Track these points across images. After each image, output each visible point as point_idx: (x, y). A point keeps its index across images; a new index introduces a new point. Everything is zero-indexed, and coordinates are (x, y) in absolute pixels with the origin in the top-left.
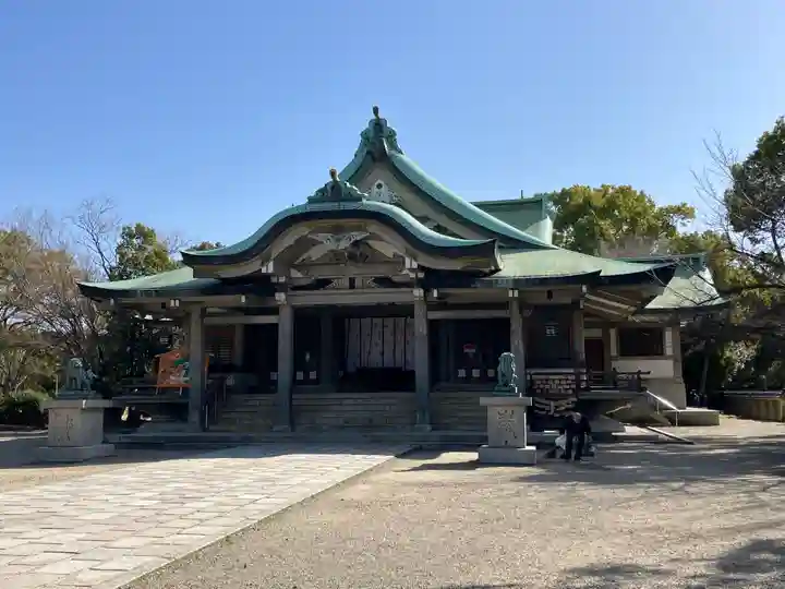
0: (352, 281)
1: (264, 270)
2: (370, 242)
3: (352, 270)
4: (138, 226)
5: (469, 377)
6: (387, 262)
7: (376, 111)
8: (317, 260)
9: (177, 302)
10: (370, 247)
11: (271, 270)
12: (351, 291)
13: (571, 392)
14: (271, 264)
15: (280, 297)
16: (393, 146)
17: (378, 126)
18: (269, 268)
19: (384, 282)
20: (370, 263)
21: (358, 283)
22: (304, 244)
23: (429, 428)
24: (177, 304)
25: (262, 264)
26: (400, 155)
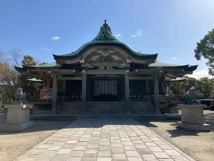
0: (106, 68)
1: (81, 62)
2: (111, 56)
3: (106, 64)
4: (28, 56)
5: (137, 97)
6: (116, 62)
7: (105, 21)
8: (95, 60)
9: (51, 71)
10: (111, 57)
11: (83, 62)
12: (105, 70)
13: (167, 102)
14: (83, 60)
15: (84, 71)
16: (110, 31)
17: (105, 25)
18: (83, 61)
19: (116, 68)
20: (111, 62)
21: (108, 68)
22: (94, 54)
23: (130, 113)
24: (51, 72)
25: (80, 60)
26: (112, 34)
